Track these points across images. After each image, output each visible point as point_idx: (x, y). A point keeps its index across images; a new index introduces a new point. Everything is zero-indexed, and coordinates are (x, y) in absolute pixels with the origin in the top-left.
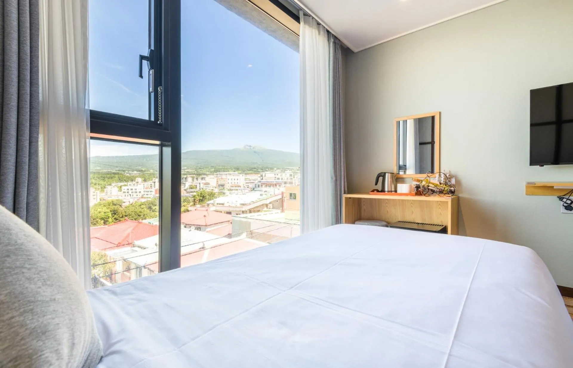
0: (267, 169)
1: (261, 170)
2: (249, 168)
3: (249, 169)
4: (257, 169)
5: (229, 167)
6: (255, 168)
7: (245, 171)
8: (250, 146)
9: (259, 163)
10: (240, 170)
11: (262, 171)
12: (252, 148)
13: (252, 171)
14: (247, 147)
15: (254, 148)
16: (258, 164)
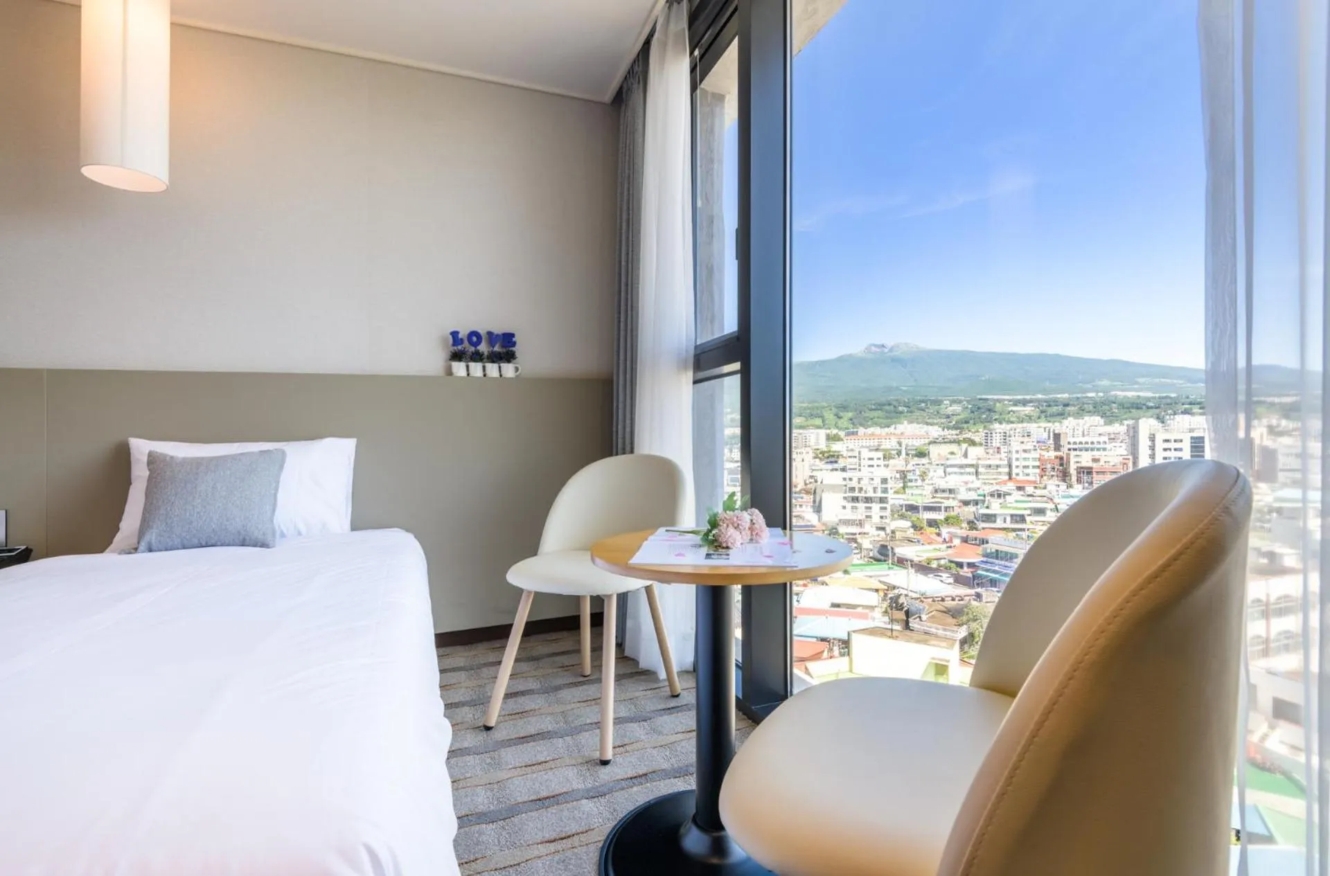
0: (923, 405)
1: (905, 409)
2: (874, 405)
3: (873, 407)
4: (895, 407)
5: (825, 404)
6: (890, 404)
7: (863, 413)
8: (883, 346)
9: (905, 388)
10: (851, 411)
11: (908, 412)
12: (886, 350)
13: (880, 412)
14: (873, 349)
15: (891, 350)
16: (901, 390)
